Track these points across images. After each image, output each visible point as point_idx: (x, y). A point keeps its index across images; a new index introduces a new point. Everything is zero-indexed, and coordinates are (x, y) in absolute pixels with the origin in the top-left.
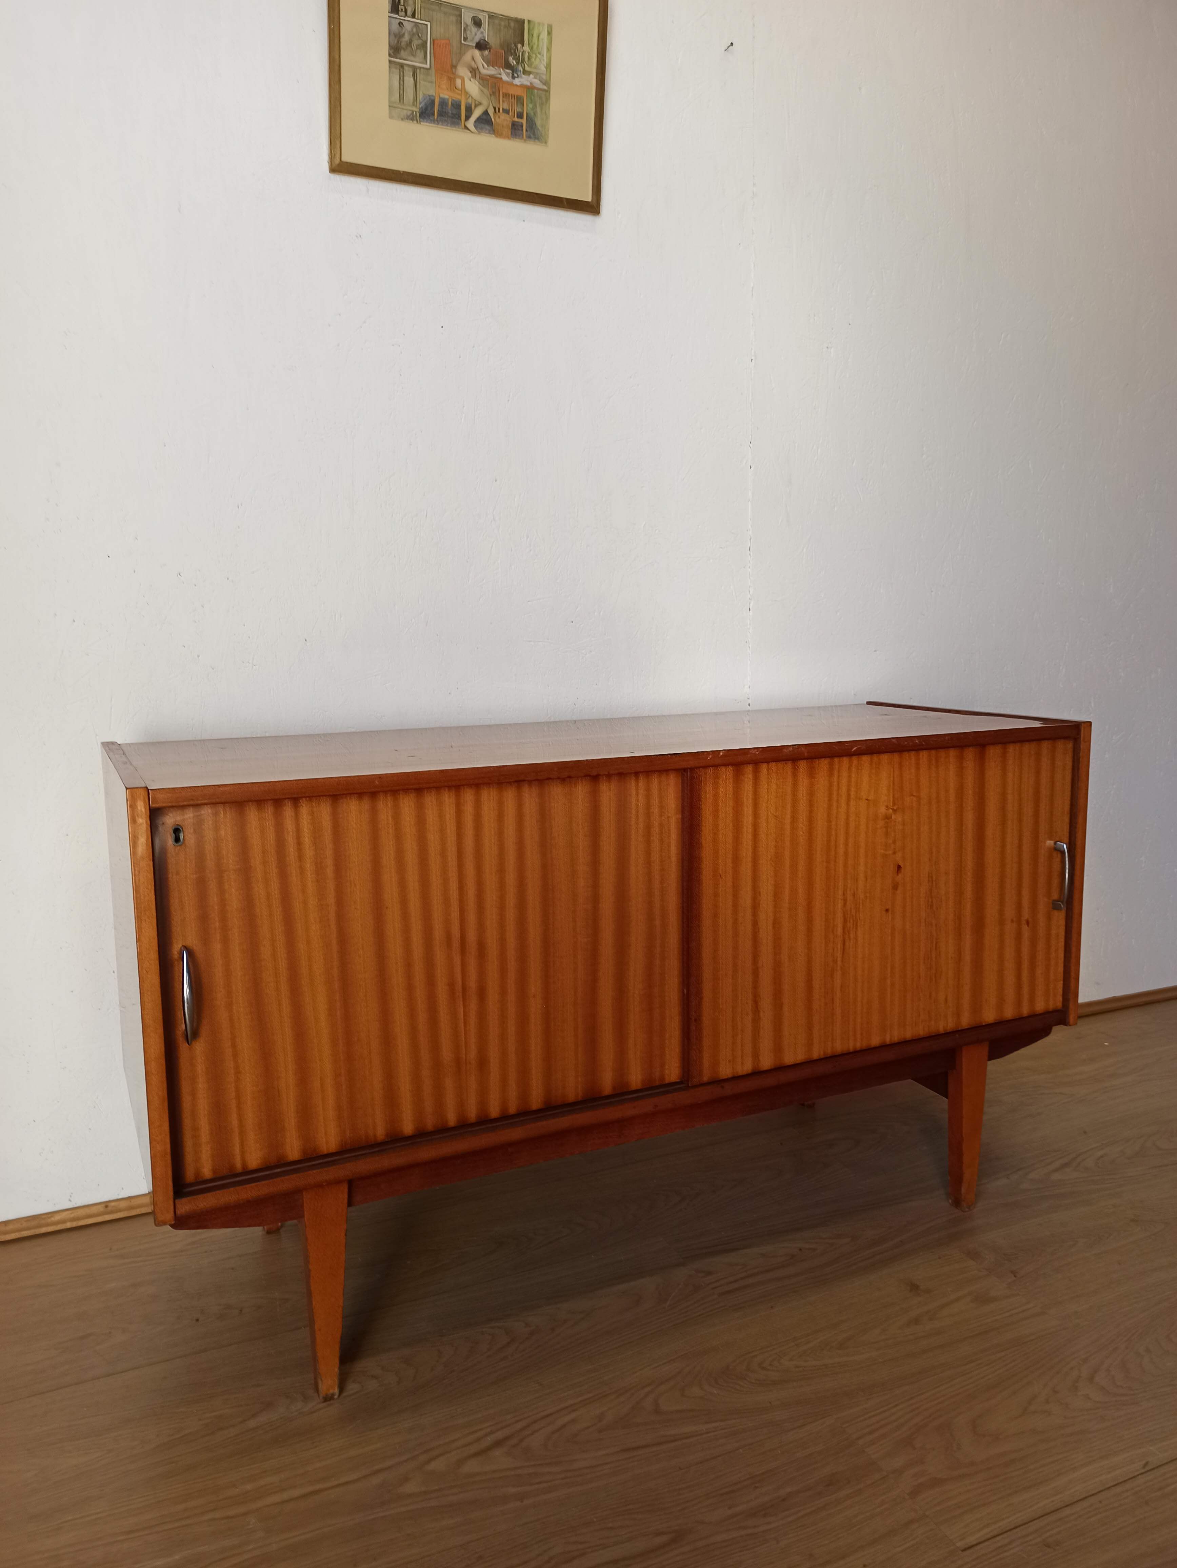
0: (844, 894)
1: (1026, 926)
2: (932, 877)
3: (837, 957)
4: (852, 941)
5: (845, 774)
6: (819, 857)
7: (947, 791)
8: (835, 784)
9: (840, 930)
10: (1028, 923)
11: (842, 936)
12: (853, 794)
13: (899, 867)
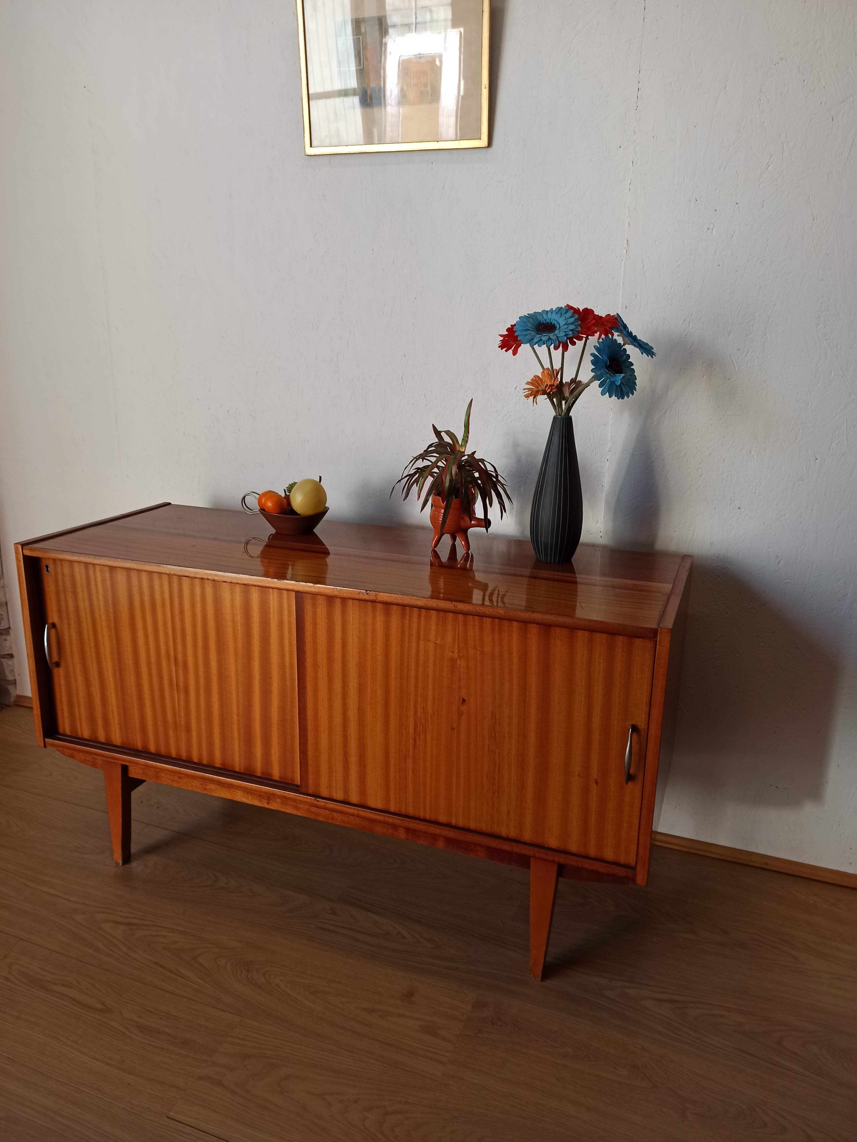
0: (415, 706)
1: (595, 785)
2: (495, 717)
3: (409, 748)
4: (421, 741)
5: (415, 620)
6: (393, 674)
7: (510, 653)
8: (407, 625)
9: (411, 730)
10: (597, 783)
11: (413, 735)
12: (422, 635)
13: (464, 700)
